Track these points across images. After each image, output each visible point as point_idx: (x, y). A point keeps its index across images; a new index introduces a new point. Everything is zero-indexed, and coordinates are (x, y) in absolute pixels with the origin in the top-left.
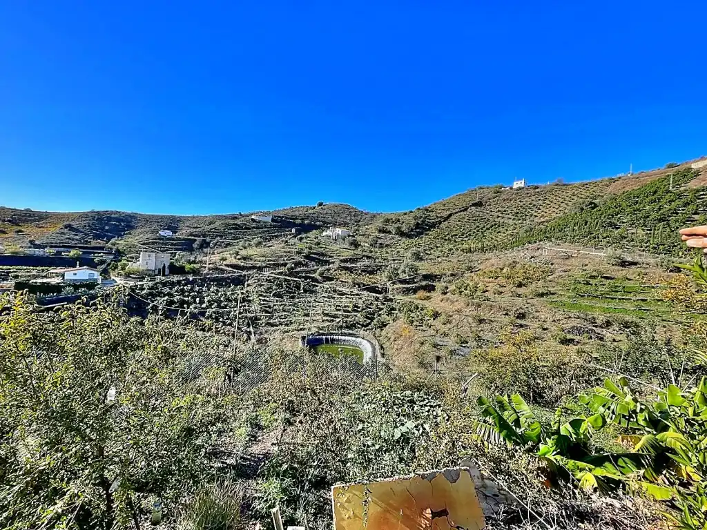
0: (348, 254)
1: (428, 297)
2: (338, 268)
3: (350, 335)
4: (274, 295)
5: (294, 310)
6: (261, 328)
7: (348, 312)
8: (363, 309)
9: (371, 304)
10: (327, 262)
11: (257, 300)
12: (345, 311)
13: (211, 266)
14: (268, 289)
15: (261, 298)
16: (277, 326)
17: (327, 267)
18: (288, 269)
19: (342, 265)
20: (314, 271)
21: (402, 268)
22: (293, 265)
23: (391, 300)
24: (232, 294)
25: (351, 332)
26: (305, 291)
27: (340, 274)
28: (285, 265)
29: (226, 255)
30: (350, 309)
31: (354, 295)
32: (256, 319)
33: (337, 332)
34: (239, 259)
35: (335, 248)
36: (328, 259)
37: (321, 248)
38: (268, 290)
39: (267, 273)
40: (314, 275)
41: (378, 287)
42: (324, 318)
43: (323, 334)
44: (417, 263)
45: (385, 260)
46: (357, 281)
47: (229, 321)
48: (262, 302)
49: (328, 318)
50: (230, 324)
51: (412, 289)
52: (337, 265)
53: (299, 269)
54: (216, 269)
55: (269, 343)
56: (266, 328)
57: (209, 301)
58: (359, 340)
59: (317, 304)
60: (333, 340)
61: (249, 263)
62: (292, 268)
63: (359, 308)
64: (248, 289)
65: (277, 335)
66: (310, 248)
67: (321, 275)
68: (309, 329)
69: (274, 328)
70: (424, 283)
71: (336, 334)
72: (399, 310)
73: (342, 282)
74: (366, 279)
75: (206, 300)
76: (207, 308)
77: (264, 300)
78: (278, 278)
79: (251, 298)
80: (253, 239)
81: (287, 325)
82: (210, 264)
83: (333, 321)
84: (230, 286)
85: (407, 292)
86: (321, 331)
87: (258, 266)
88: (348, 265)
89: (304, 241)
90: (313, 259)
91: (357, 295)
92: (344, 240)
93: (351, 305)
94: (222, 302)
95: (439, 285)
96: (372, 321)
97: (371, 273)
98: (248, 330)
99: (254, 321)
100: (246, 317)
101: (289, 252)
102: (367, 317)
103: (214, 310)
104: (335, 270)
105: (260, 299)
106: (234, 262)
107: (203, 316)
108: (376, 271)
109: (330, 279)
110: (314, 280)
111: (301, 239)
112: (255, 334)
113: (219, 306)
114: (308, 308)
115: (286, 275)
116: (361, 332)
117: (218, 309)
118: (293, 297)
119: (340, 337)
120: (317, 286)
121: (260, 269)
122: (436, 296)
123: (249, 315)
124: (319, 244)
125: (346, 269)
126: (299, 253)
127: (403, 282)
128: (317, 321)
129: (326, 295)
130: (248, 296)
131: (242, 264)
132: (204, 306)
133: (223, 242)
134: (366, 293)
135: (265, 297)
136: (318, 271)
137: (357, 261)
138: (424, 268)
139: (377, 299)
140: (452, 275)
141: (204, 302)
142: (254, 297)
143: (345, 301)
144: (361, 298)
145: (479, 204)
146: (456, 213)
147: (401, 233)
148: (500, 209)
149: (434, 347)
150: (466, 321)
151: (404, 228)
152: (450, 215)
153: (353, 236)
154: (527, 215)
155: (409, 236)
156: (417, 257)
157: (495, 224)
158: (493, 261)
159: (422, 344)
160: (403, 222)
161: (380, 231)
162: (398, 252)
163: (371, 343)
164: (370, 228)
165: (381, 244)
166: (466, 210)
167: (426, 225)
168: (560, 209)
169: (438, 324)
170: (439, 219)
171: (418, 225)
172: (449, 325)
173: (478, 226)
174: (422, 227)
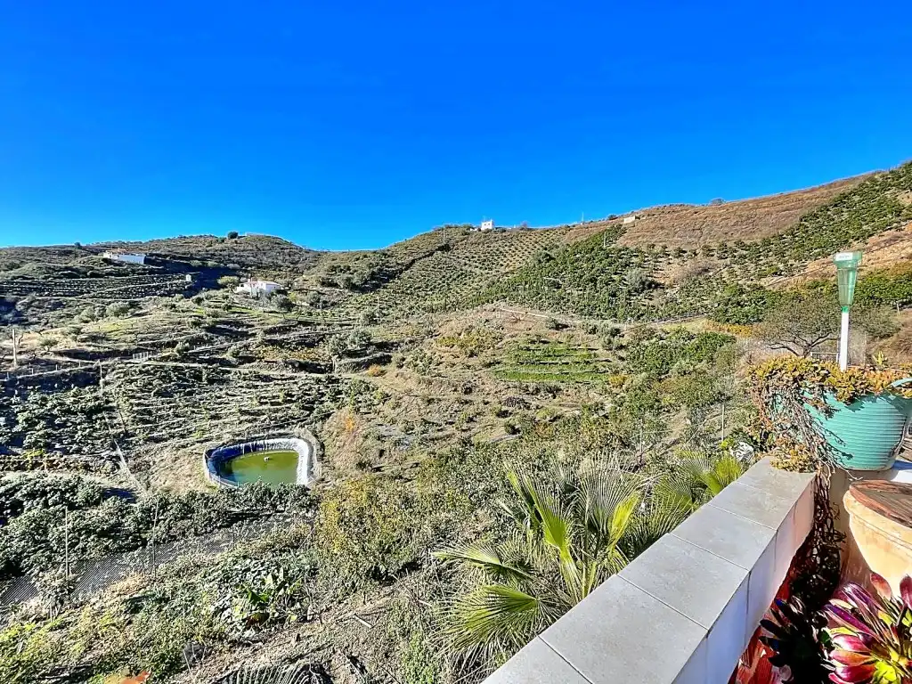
0: (276, 321)
1: (382, 372)
2: (261, 343)
3: (280, 435)
4: (158, 394)
5: (193, 412)
6: (137, 448)
7: (279, 404)
8: (299, 398)
9: (310, 389)
10: (245, 335)
11: (125, 406)
12: (272, 404)
13: (23, 357)
14: (145, 386)
15: (133, 401)
16: (166, 440)
17: (245, 342)
18: (178, 351)
19: (268, 337)
20: (224, 350)
21: (351, 337)
22: (187, 345)
23: (337, 381)
24: (75, 402)
25: (282, 431)
26: (211, 381)
27: (265, 351)
28: (172, 344)
29: (52, 335)
30: (280, 400)
31: (285, 379)
32: (127, 434)
33: (261, 435)
34: (84, 341)
35: (256, 313)
36: (245, 330)
37: (234, 313)
38: (146, 388)
39: (141, 361)
40: (224, 356)
41: (319, 365)
42: (243, 418)
43: (241, 442)
44: (369, 329)
45: (329, 325)
46: (291, 359)
47: (75, 447)
48: (135, 408)
49: (246, 417)
50: (78, 451)
51: (364, 363)
52: (259, 339)
53: (197, 350)
54: (35, 361)
55: (153, 469)
56: (142, 449)
57: (26, 420)
58: (293, 440)
59: (231, 398)
60: (255, 448)
61: (105, 346)
62: (187, 349)
63: (293, 396)
64: (108, 389)
65: (167, 454)
66: (216, 315)
67: (235, 355)
68: (219, 438)
69: (160, 445)
70: (379, 354)
71: (260, 438)
72: (346, 393)
73: (268, 362)
74: (302, 355)
75: (20, 418)
76: (26, 430)
77: (138, 405)
78: (162, 367)
79: (114, 404)
80: (110, 303)
81: (183, 436)
82: (20, 353)
83: (255, 420)
84: (69, 389)
85: (357, 367)
87: (122, 349)
88: (277, 337)
89: (206, 302)
90: (221, 332)
91: (291, 378)
92: (270, 299)
93: (281, 395)
94: (55, 417)
95: (396, 356)
96: (311, 412)
97: (311, 345)
98: (114, 454)
99: (124, 439)
100: (108, 435)
101: (179, 323)
102: (304, 408)
103: (40, 433)
104: (257, 347)
105: (131, 404)
106: (74, 345)
108: (318, 342)
109: (250, 360)
110: (224, 362)
111: (199, 301)
112: (126, 458)
113: (51, 424)
114: (216, 406)
115: (176, 360)
116: (297, 430)
117: (49, 430)
118: (190, 393)
119: (266, 441)
120: (229, 372)
121: (127, 354)
122: (391, 369)
123: (112, 431)
124: (230, 307)
125: (273, 342)
126: (196, 324)
127: (352, 354)
128: (232, 423)
129: (244, 383)
130: (108, 402)
131: (91, 349)
132: (18, 428)
134: (303, 374)
135: (139, 398)
136: (230, 350)
137: (289, 330)
138: (378, 333)
139: (318, 381)
140: (411, 342)
141: (17, 422)
142: (119, 401)
143: (273, 390)
144: (296, 383)
145: (445, 248)
146: (420, 259)
147: (353, 287)
148: (468, 254)
149: (379, 439)
150: (415, 402)
151: (356, 280)
152: (413, 261)
153: (284, 292)
154: (493, 264)
155: (363, 290)
156: (371, 320)
157: (462, 274)
158: (453, 324)
159: (366, 437)
160: (356, 271)
161: (323, 284)
162: (348, 313)
163: (309, 443)
164: (310, 280)
165: (325, 302)
166: (431, 254)
167: (385, 275)
168: (524, 258)
169: (386, 409)
170: (400, 267)
171: (373, 276)
172: (398, 410)
173: (444, 277)
174: (379, 278)
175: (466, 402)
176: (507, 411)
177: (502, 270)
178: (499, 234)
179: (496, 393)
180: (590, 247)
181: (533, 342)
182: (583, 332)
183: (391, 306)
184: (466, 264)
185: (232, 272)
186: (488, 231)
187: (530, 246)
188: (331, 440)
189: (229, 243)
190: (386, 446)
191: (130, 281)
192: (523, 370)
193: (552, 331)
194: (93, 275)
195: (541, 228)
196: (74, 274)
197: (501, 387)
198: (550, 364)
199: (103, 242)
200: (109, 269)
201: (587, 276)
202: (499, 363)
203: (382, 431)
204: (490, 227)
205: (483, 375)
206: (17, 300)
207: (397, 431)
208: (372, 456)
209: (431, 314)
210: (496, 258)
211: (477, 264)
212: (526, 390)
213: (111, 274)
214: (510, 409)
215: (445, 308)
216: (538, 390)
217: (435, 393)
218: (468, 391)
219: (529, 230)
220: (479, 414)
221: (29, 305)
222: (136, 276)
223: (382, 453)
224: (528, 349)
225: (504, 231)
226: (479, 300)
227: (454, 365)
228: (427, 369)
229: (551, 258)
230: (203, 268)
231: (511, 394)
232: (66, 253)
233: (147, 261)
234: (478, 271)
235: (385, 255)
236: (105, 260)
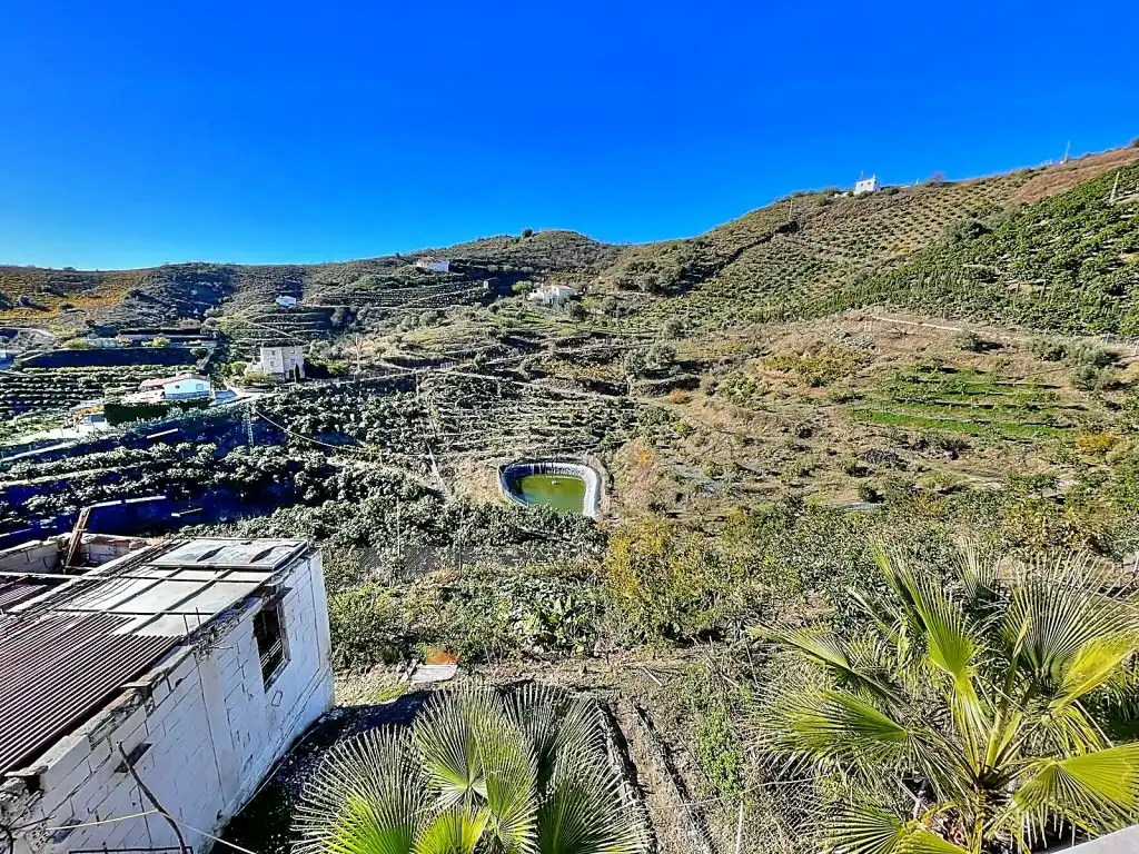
0: (567, 332)
1: (687, 398)
2: (553, 357)
3: (569, 460)
4: (460, 405)
5: (489, 426)
6: (445, 454)
7: (569, 426)
8: (589, 422)
9: (602, 412)
10: (537, 347)
11: (435, 413)
12: (561, 425)
13: (364, 362)
14: (450, 396)
15: (441, 409)
16: (467, 450)
17: (536, 355)
18: (477, 362)
19: (560, 350)
20: (517, 363)
21: (650, 354)
22: (485, 356)
23: (631, 405)
24: (400, 406)
25: (570, 456)
26: (505, 396)
27: (556, 366)
28: (472, 355)
30: (570, 422)
31: (576, 399)
32: (437, 441)
33: (550, 457)
34: (404, 349)
35: (549, 323)
36: (537, 341)
37: (527, 322)
38: (451, 397)
39: (447, 370)
40: (516, 370)
41: (612, 385)
42: (533, 437)
43: (531, 461)
44: (674, 344)
45: (625, 338)
46: (582, 376)
47: (400, 446)
48: (443, 417)
49: (537, 436)
50: (402, 450)
51: (664, 386)
52: (550, 353)
53: (493, 362)
54: (371, 367)
55: (457, 476)
56: (450, 455)
57: (368, 418)
58: (581, 467)
59: (522, 415)
60: (544, 470)
61: (419, 355)
62: (484, 360)
63: (583, 419)
64: (422, 396)
65: (468, 464)
66: (510, 325)
67: (528, 368)
68: (511, 454)
69: (461, 454)
70: (684, 376)
71: (551, 461)
72: (641, 421)
73: (559, 378)
74: (595, 373)
75: (364, 416)
76: (367, 427)
77: (445, 413)
78: (464, 378)
79: (427, 411)
80: (422, 312)
81: (480, 449)
82: (361, 359)
83: (545, 440)
84: (395, 394)
85: (656, 391)
86: (527, 457)
87: (432, 358)
88: (569, 350)
89: (501, 311)
90: (514, 343)
91: (582, 398)
92: (563, 306)
93: (571, 415)
94: (386, 418)
95: (706, 379)
96: (601, 439)
97: (604, 362)
98: (427, 457)
99: (434, 444)
100: (423, 439)
101: (478, 333)
102: (594, 433)
103: (377, 430)
104: (549, 361)
105: (440, 412)
106: (397, 353)
107: (364, 439)
108: (612, 358)
109: (541, 375)
110: (517, 377)
111: (495, 309)
112: (437, 462)
113: (383, 424)
114: (509, 422)
115: (475, 372)
116: (585, 456)
117: (383, 429)
118: (486, 406)
119: (555, 464)
120: (522, 387)
121: (436, 364)
122: (698, 395)
123: (426, 436)
124: (523, 316)
125: (565, 357)
126: (493, 334)
127: (651, 374)
128: (523, 441)
129: (534, 400)
130: (422, 408)
131: (409, 357)
132: (362, 425)
133: (376, 311)
134: (594, 395)
135: (446, 407)
136: (522, 365)
137: (582, 343)
138: (685, 350)
139: (610, 404)
140: (728, 362)
141: (362, 420)
142: (430, 408)
143: (562, 409)
144: (586, 404)
145: (791, 228)
146: (750, 246)
147: (656, 290)
148: (826, 235)
149: (677, 480)
150: (727, 441)
151: (661, 280)
152: (740, 251)
153: (578, 298)
154: (868, 247)
155: (669, 294)
156: (678, 332)
157: (813, 266)
158: (792, 338)
159: (662, 475)
160: (661, 268)
161: (621, 287)
162: (648, 324)
163: (598, 473)
164: (606, 282)
165: (622, 310)
166: (768, 239)
167: (699, 272)
168: (927, 233)
169: (689, 444)
170: (721, 260)
171: (683, 274)
172: (703, 448)
173: (784, 271)
174: (691, 277)
175: (801, 449)
176: (865, 469)
177: (884, 256)
178: (886, 198)
179: (851, 440)
180: (1075, 204)
181: (928, 370)
182: (1031, 356)
183: (703, 314)
184: (821, 250)
185: (524, 276)
186: (866, 195)
187: (944, 213)
188: (620, 473)
189: (524, 242)
190: (684, 489)
191: (437, 290)
192: (903, 411)
193: (967, 353)
194: (410, 285)
195: (967, 181)
196: (396, 283)
197: (859, 433)
198: (953, 406)
199: (416, 251)
200: (422, 277)
201: (1059, 256)
202: (860, 398)
203: (682, 470)
204: (870, 189)
205: (832, 414)
206: (358, 310)
207: (701, 474)
208: (668, 499)
209: (759, 325)
210: (875, 237)
211: (841, 250)
212: (903, 442)
213: (422, 283)
214: (871, 467)
215: (782, 317)
216: (923, 444)
217: (755, 431)
218: (806, 434)
219: (944, 185)
220: (819, 467)
221: (365, 315)
222: (443, 284)
223: (679, 497)
224: (916, 380)
225: (896, 191)
226: (838, 303)
227: (788, 396)
228: (749, 399)
229: (983, 230)
230: (499, 273)
231: (877, 444)
232: (389, 264)
233: (451, 268)
234: (840, 260)
235: (701, 244)
236: (418, 269)
